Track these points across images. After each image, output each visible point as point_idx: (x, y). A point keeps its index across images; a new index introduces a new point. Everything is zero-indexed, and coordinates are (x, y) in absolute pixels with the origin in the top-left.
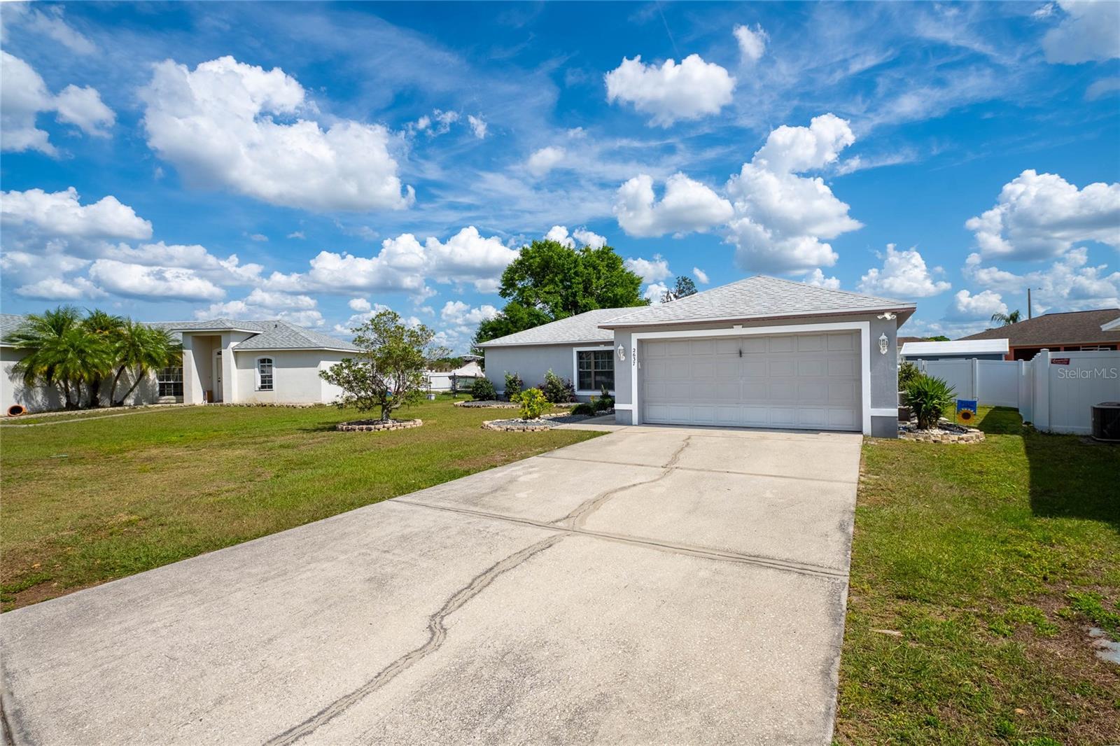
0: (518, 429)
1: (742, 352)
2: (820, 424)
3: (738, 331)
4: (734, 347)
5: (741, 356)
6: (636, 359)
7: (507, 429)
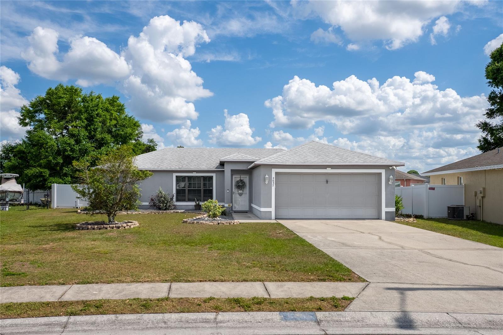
0: (226, 223)
1: (328, 181)
2: (362, 216)
3: (329, 170)
4: (324, 179)
5: (327, 183)
6: (274, 183)
7: (218, 224)
